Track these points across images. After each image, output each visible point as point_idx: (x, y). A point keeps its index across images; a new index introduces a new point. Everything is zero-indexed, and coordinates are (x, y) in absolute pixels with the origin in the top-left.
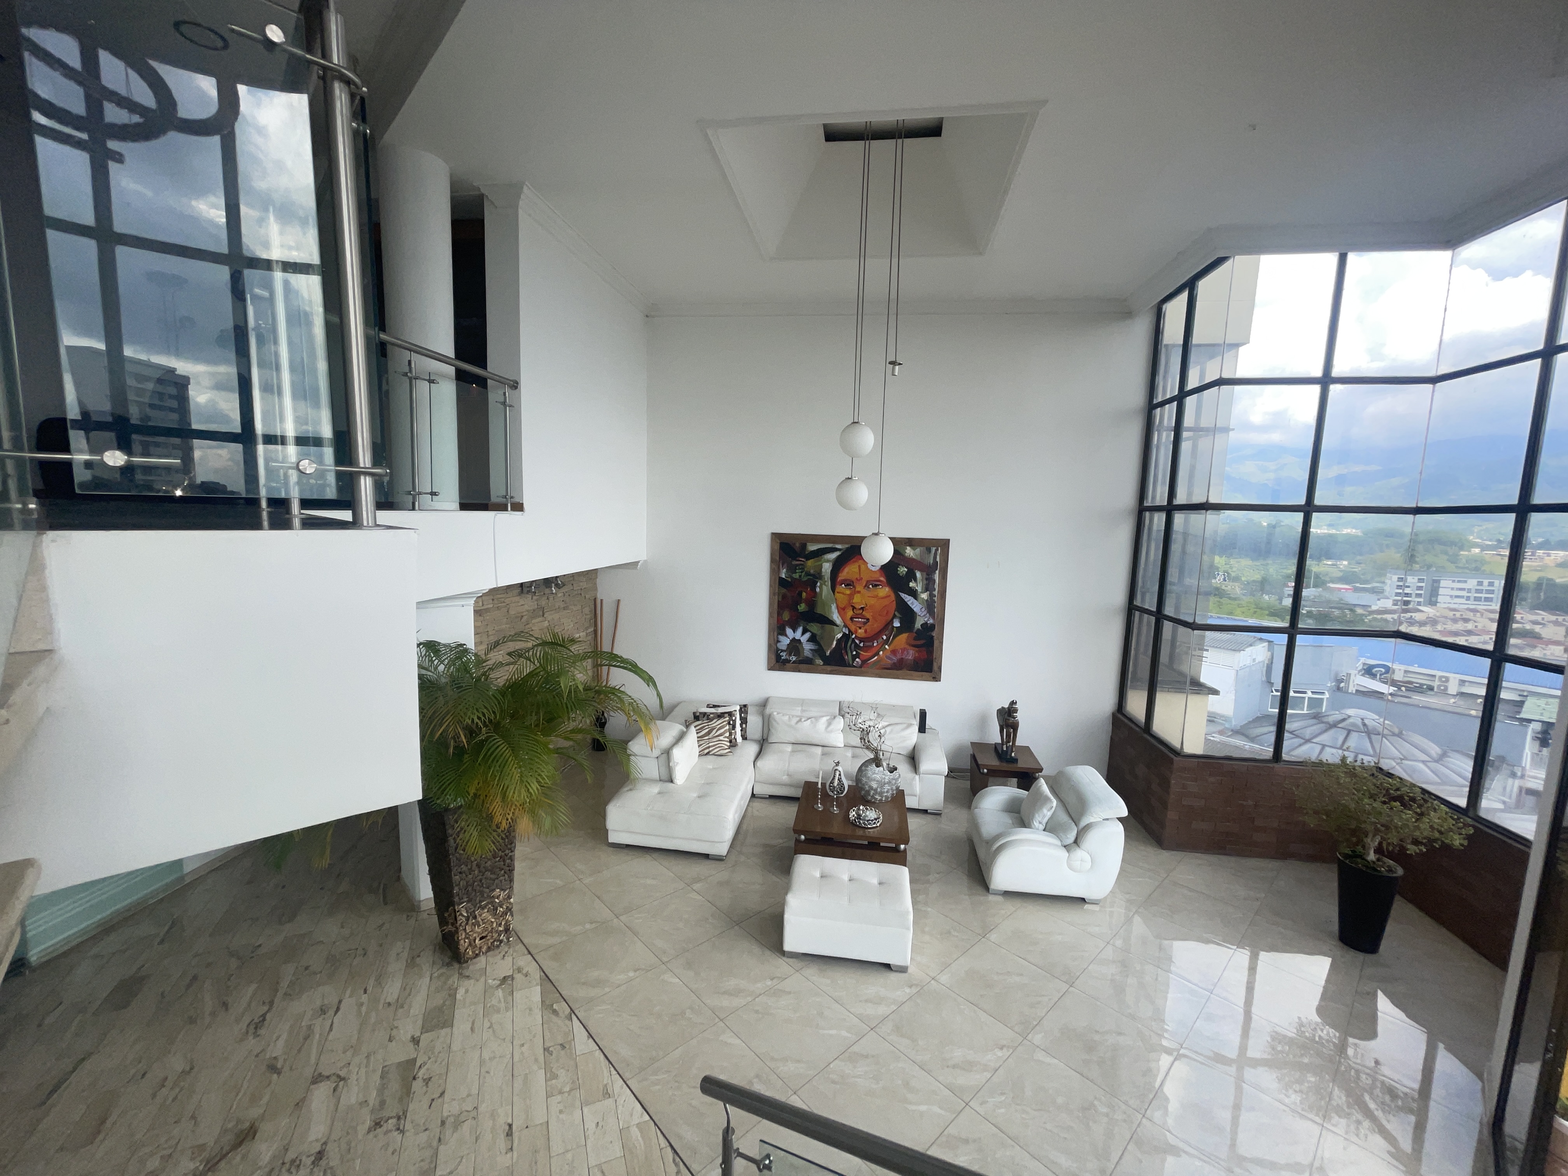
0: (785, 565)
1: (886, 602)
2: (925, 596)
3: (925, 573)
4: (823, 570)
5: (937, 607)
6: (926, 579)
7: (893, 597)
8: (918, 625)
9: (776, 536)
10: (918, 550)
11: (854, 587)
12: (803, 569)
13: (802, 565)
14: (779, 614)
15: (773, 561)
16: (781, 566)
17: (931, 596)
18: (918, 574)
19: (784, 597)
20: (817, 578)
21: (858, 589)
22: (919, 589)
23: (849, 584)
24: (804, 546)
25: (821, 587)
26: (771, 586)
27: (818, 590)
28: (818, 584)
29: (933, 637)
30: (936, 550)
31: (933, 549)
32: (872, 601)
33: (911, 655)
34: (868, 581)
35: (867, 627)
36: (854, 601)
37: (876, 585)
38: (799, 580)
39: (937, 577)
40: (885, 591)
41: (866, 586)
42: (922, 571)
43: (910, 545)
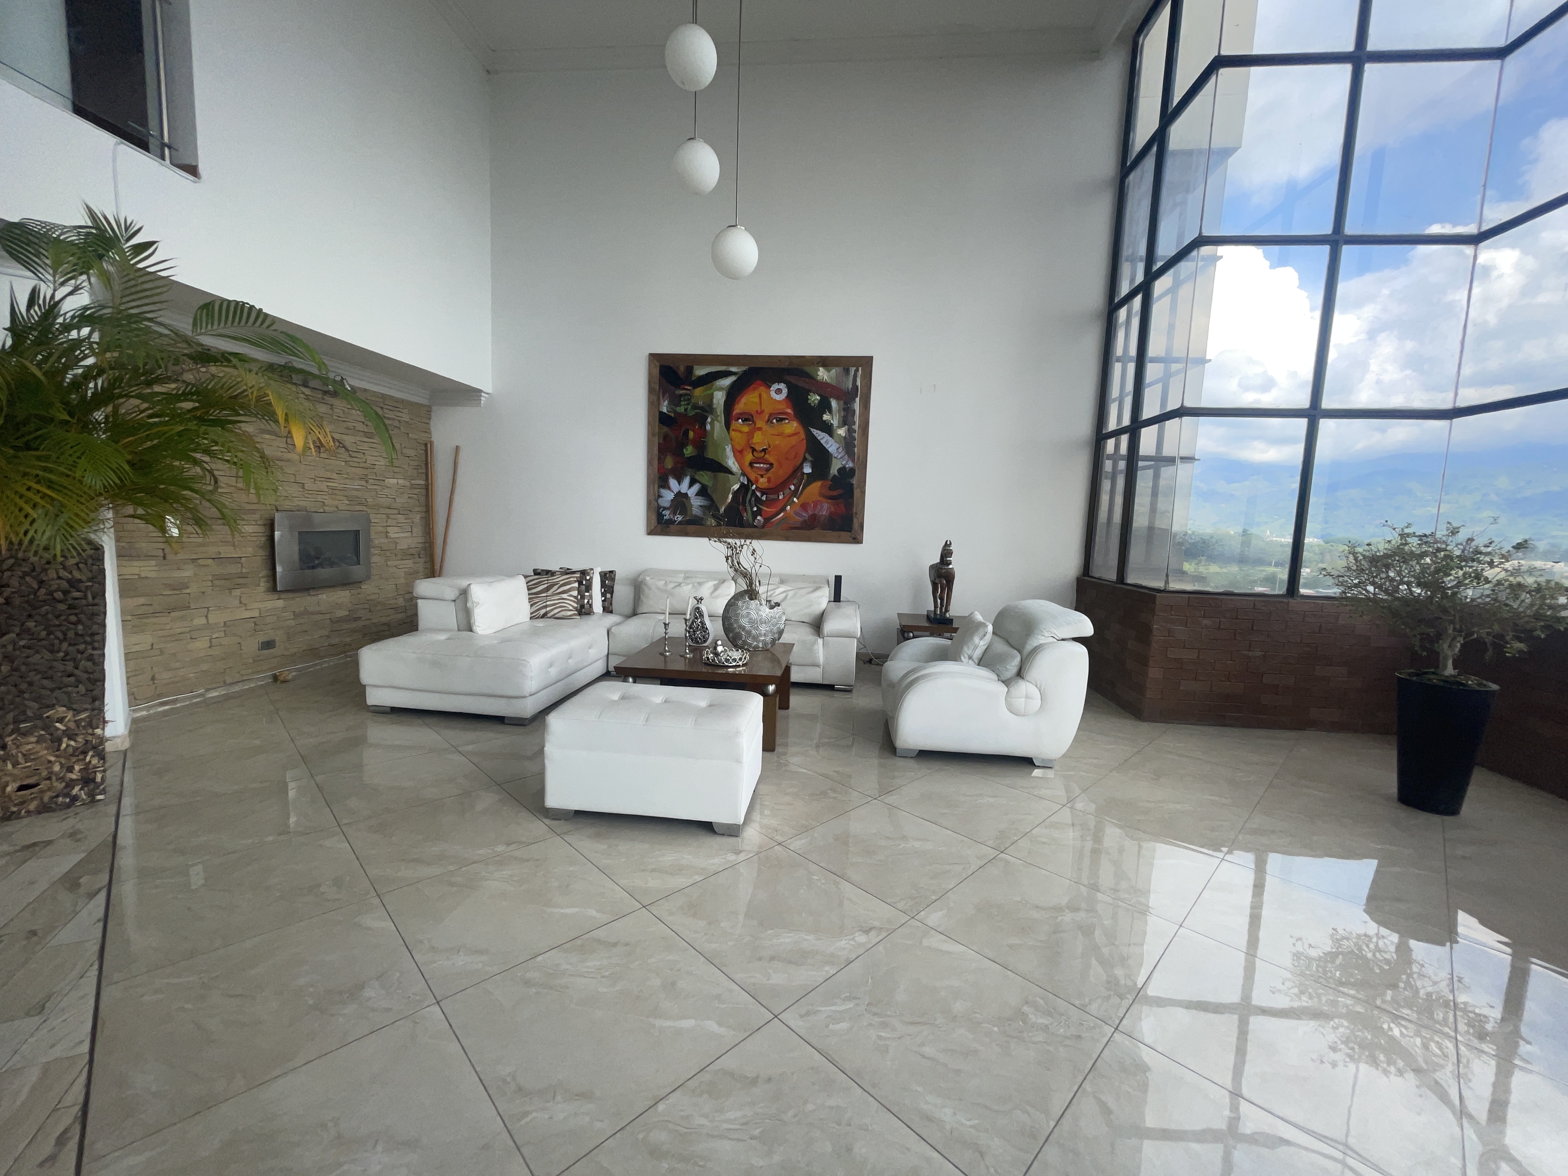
0: (667, 395)
1: (794, 440)
2: (842, 432)
3: (842, 402)
4: (715, 401)
5: (857, 447)
6: (844, 409)
7: (803, 435)
8: (834, 470)
9: (653, 357)
10: (833, 372)
11: (753, 422)
12: (689, 400)
13: (688, 395)
14: (661, 461)
15: (651, 390)
16: (661, 398)
17: (850, 431)
18: (834, 403)
19: (666, 437)
20: (707, 411)
21: (759, 424)
22: (835, 422)
23: (747, 418)
24: (690, 370)
25: (712, 424)
26: (649, 423)
27: (708, 427)
28: (709, 420)
29: (852, 485)
30: (857, 371)
31: (853, 370)
32: (777, 441)
33: (825, 509)
34: (771, 415)
35: (769, 474)
36: (754, 442)
37: (782, 420)
38: (684, 416)
39: (857, 406)
40: (792, 426)
41: (769, 421)
42: (838, 398)
43: (824, 366)
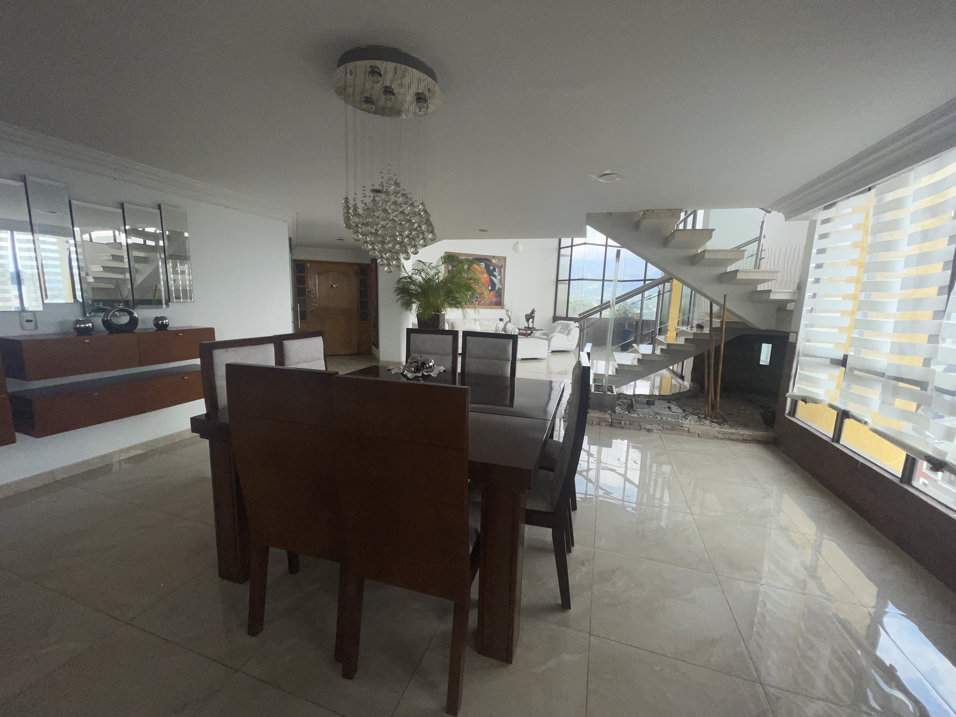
1: (486, 280)
2: (499, 277)
5: (502, 282)
7: (489, 277)
8: (497, 289)
10: (497, 260)
12: (457, 267)
15: (445, 263)
16: (449, 265)
17: (501, 277)
18: (497, 269)
22: (497, 275)
29: (501, 293)
30: (502, 260)
31: (501, 260)
33: (494, 300)
34: (480, 272)
35: (480, 289)
37: (483, 273)
38: (456, 271)
39: (502, 270)
40: (486, 275)
42: (498, 268)
43: (494, 259)
